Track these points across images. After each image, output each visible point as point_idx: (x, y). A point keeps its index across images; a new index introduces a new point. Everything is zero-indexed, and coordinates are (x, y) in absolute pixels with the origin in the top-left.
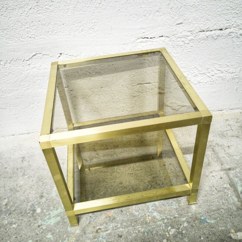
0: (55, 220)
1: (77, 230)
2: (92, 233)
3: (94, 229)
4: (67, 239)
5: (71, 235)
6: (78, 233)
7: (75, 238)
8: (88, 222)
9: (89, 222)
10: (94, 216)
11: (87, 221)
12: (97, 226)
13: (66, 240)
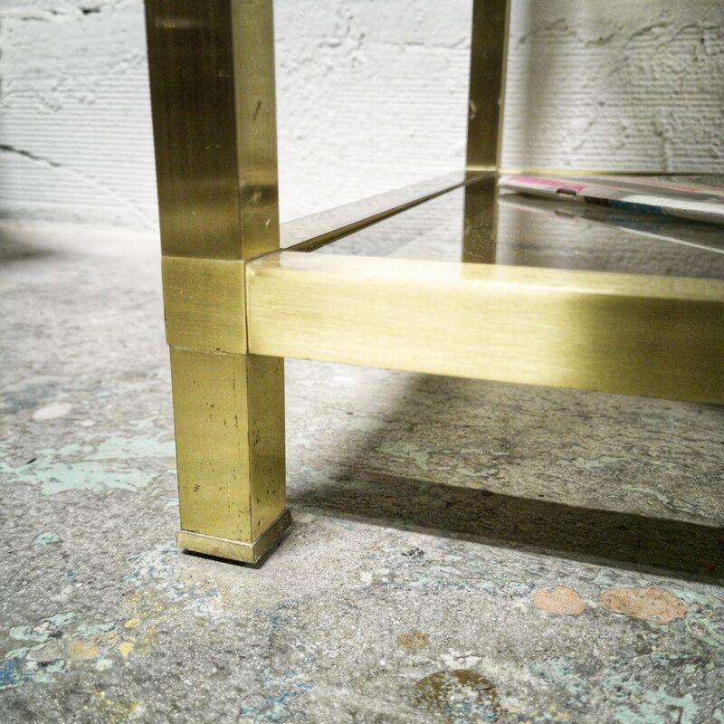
0: (101, 477)
1: (210, 594)
2: (353, 683)
3: (401, 653)
4: (59, 620)
5: (128, 606)
6: (201, 622)
7: (138, 646)
8: (367, 578)
9: (377, 583)
10: (453, 564)
11: (364, 568)
12: (448, 643)
13: (42, 629)
